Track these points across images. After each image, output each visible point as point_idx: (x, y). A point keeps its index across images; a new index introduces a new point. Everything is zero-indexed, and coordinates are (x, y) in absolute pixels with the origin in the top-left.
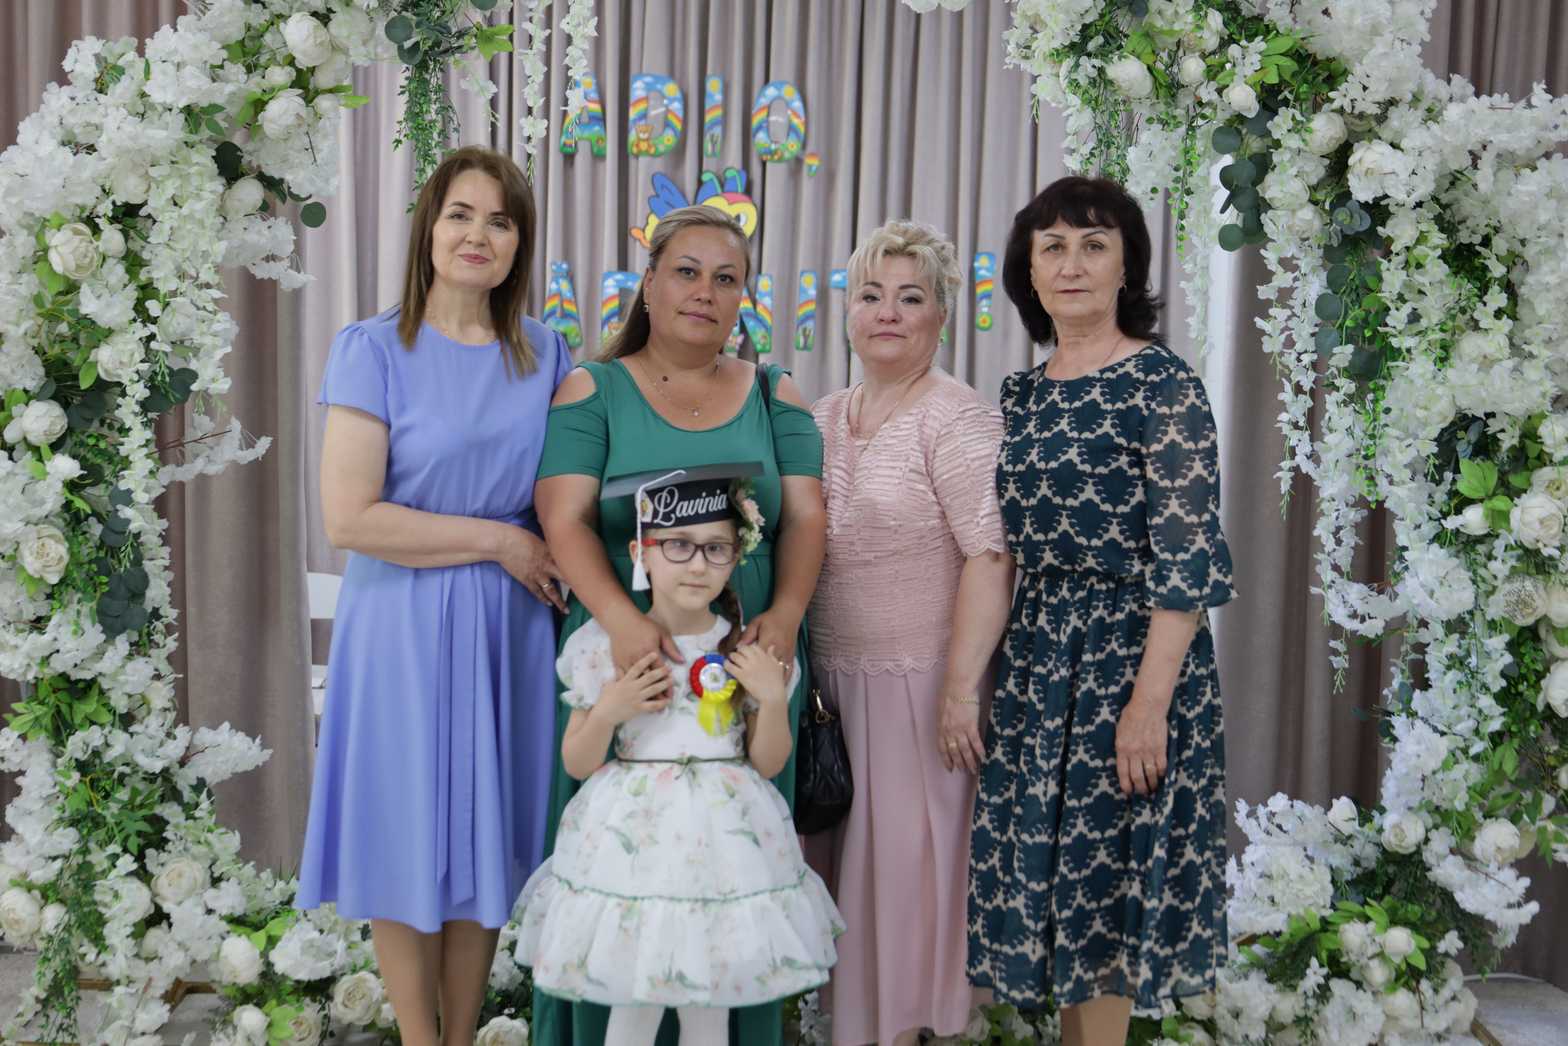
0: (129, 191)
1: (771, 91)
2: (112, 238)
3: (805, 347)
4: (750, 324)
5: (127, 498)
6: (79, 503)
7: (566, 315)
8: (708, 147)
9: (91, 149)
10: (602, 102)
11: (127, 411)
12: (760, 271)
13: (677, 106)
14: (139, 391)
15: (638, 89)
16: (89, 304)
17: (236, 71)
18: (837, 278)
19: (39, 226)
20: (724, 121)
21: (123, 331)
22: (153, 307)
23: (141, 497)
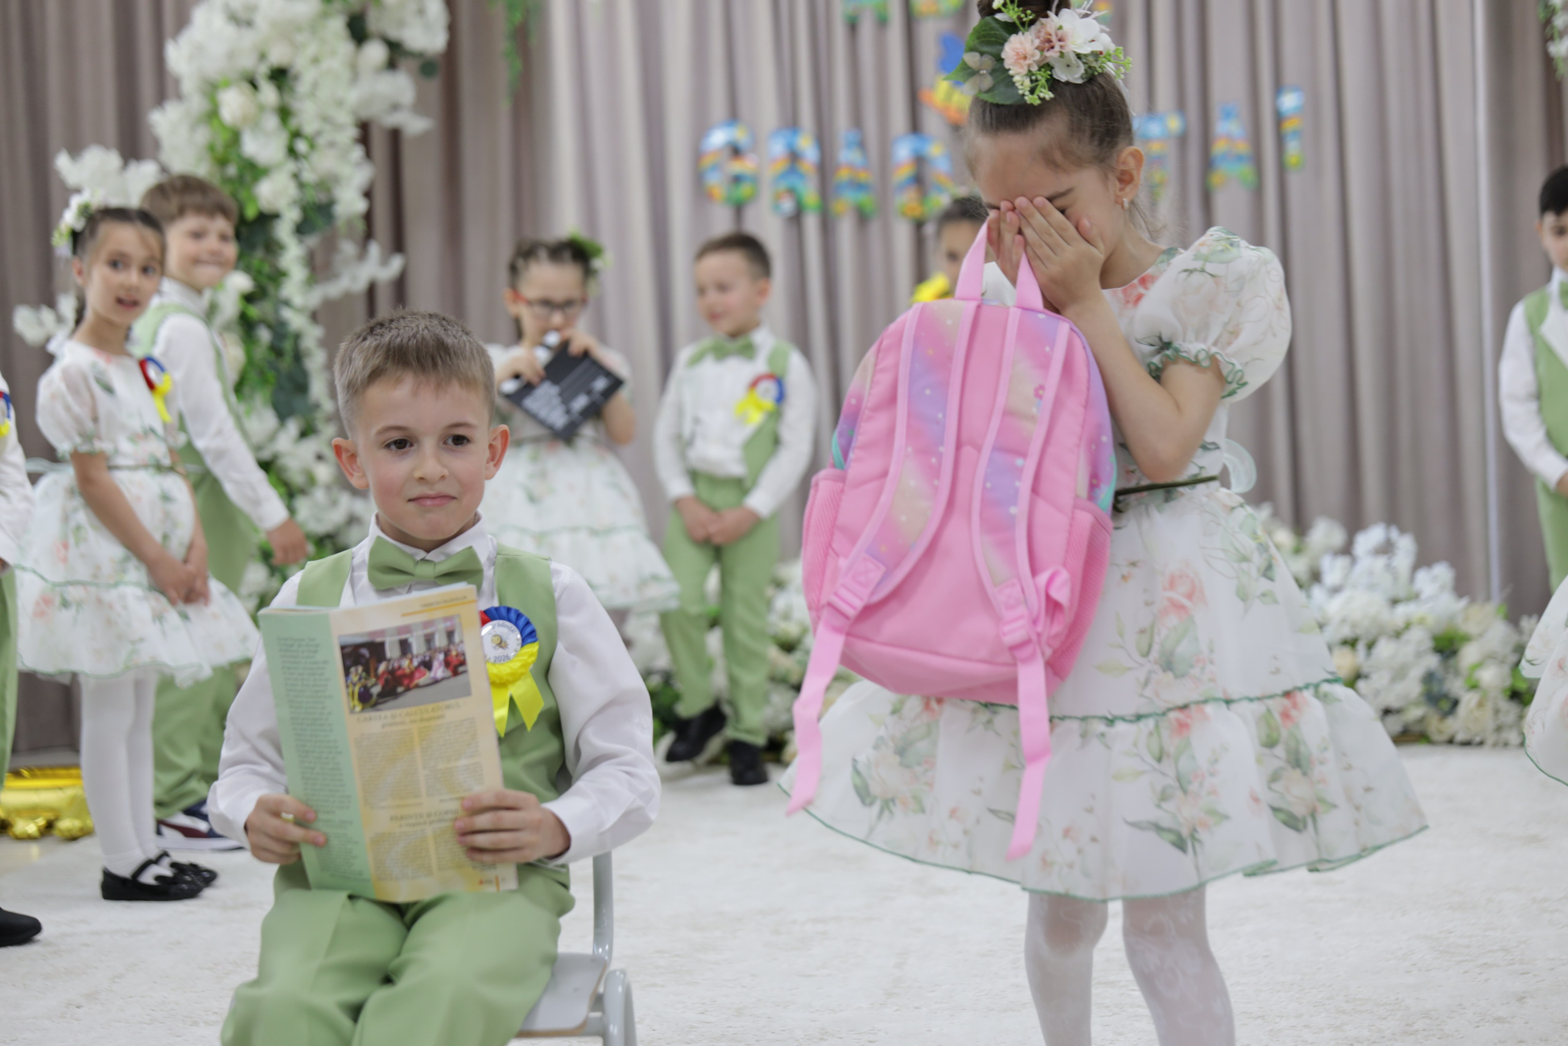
0: (278, 56)
2: (269, 94)
5: (287, 303)
6: (254, 311)
7: (860, 186)
9: (249, 24)
11: (284, 231)
14: (291, 216)
16: (252, 147)
19: (211, 89)
21: (278, 166)
22: (301, 146)
23: (298, 300)
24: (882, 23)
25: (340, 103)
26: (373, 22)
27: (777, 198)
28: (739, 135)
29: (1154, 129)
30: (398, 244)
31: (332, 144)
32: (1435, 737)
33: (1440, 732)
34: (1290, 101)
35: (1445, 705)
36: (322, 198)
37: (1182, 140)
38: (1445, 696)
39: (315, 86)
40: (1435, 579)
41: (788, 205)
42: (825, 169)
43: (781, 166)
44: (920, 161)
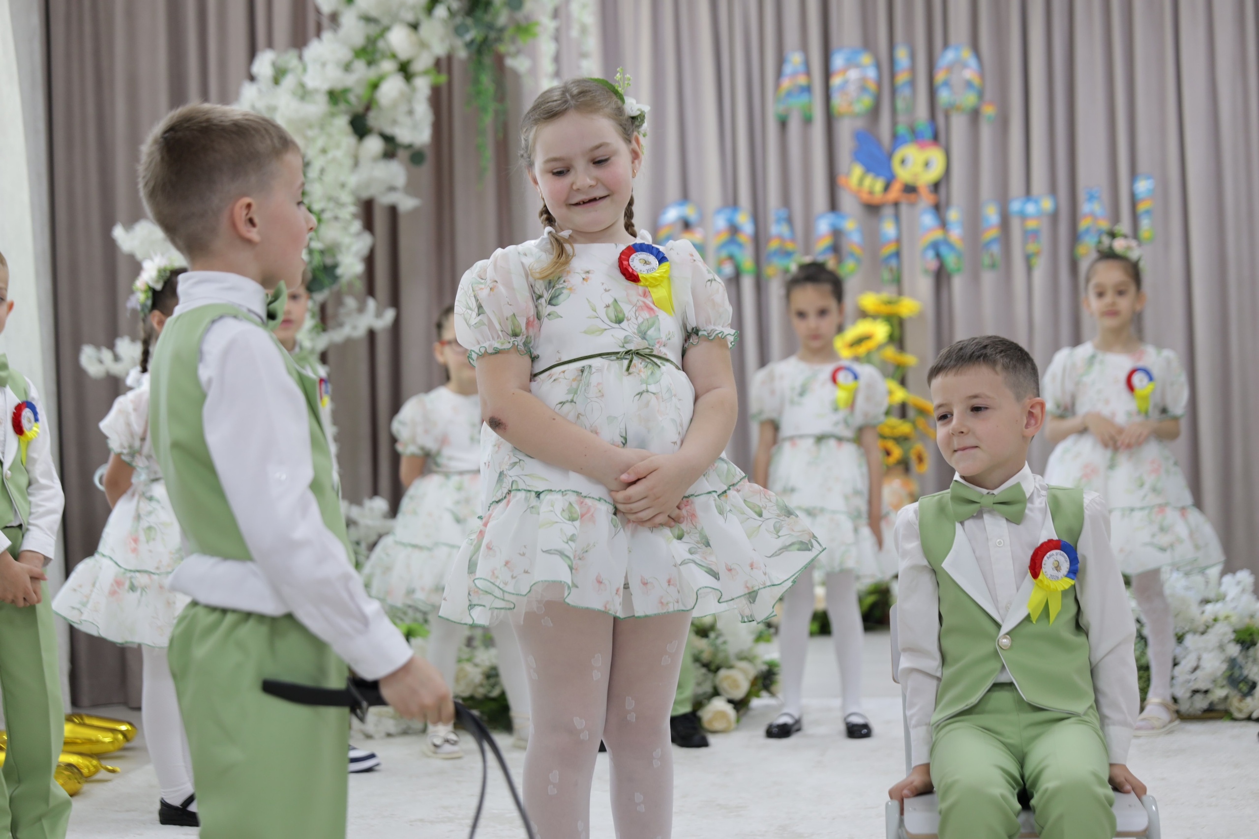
1: (950, 56)
3: (993, 266)
4: (944, 250)
7: (788, 254)
8: (900, 104)
10: (808, 73)
12: (948, 204)
13: (871, 73)
15: (838, 61)
17: (360, 66)
18: (1015, 206)
20: (912, 83)
24: (807, 121)
25: (343, 186)
26: (373, 120)
27: (720, 263)
28: (690, 212)
29: (1031, 208)
30: (395, 301)
31: (336, 218)
32: (1237, 715)
33: (1240, 711)
34: (1143, 186)
35: (1245, 689)
36: (329, 261)
37: (1054, 217)
38: (1245, 680)
39: (322, 171)
40: (1238, 583)
41: (728, 269)
42: (758, 240)
43: (724, 237)
44: (837, 233)
